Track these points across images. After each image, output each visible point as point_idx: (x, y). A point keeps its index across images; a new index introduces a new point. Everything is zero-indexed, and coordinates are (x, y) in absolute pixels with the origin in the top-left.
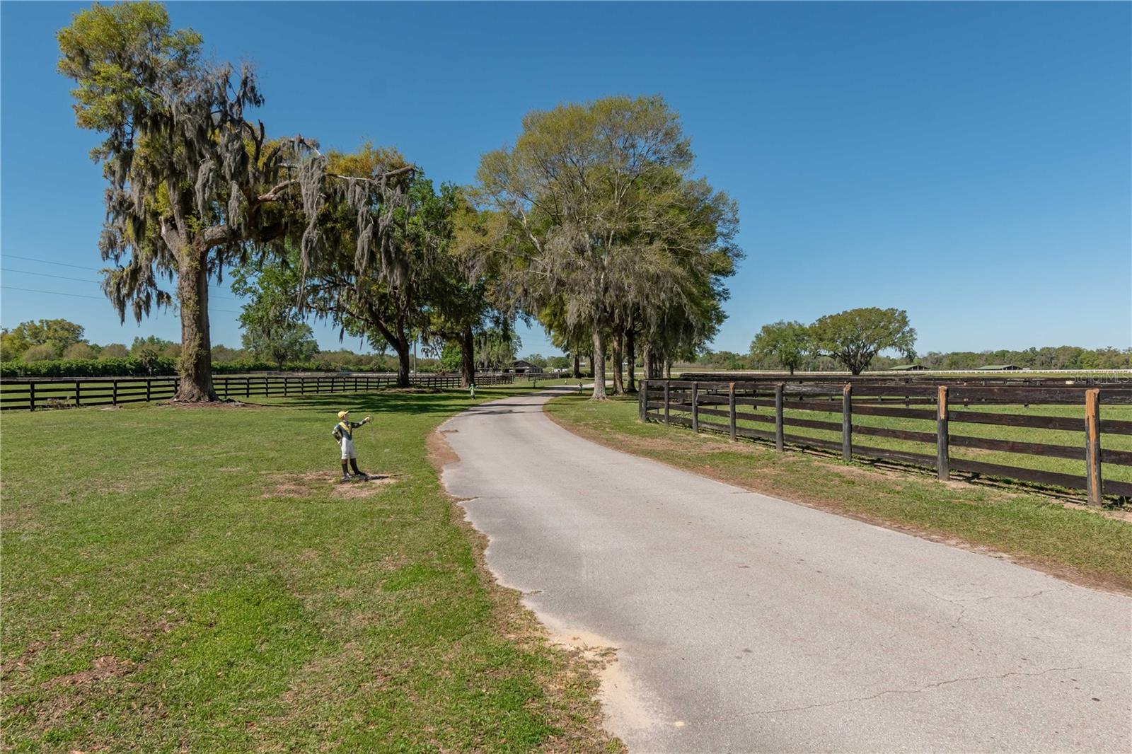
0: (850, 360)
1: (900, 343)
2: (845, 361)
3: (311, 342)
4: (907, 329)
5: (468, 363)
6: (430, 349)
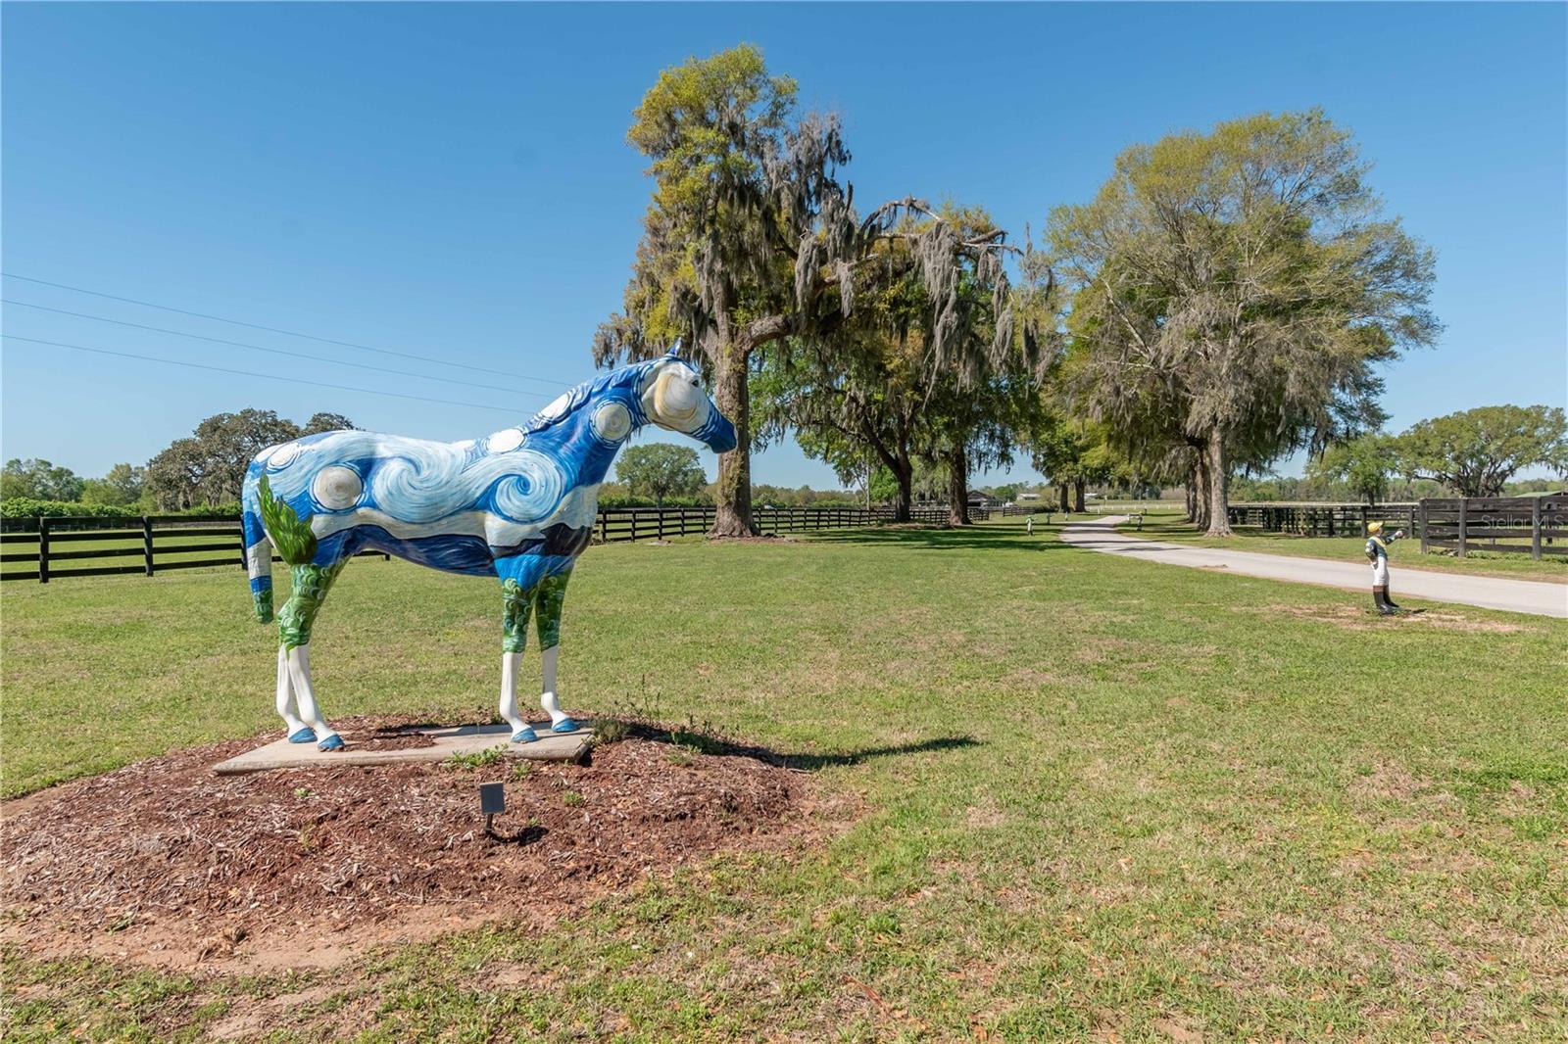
0: (1467, 483)
1: (1555, 458)
3: (697, 470)
5: (960, 491)
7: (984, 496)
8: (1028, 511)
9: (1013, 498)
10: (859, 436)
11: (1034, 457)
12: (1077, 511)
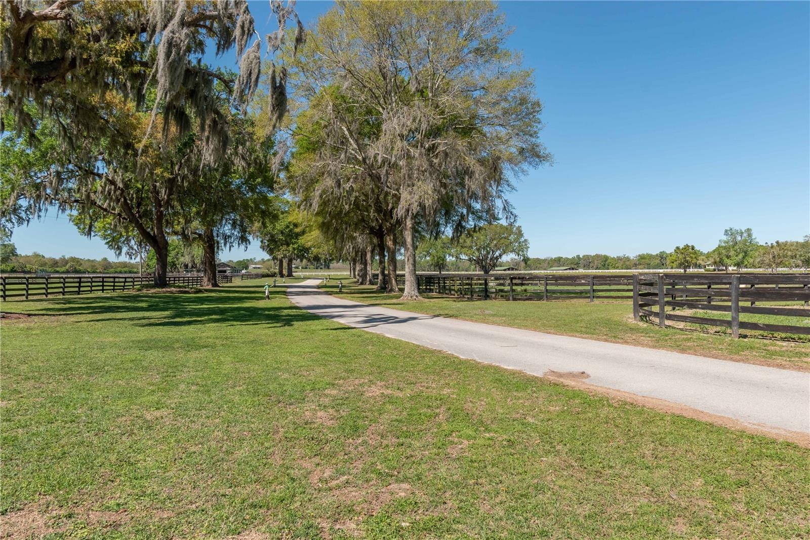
0: (482, 263)
1: (518, 250)
2: (478, 263)
4: (523, 239)
5: (210, 263)
6: (134, 252)
7: (229, 266)
8: (258, 276)
9: (247, 268)
10: (119, 215)
11: (262, 242)
12: (288, 276)
